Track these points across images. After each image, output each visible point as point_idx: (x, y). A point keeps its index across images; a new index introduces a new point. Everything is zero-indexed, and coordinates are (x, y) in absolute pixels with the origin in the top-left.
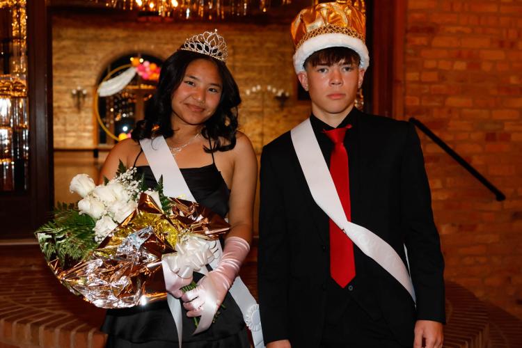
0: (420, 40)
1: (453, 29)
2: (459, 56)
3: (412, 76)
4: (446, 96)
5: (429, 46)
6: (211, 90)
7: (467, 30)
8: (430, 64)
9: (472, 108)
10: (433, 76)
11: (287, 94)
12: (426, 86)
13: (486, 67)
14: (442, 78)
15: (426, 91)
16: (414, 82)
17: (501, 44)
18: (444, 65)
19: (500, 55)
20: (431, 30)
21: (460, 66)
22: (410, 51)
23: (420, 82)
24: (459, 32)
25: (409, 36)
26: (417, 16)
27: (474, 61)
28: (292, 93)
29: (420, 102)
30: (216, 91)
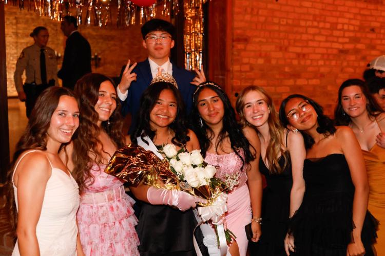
0: (240, 46)
1: (257, 40)
2: (260, 56)
3: (236, 68)
4: (254, 79)
5: (245, 50)
6: (171, 105)
7: (264, 40)
8: (245, 60)
9: (267, 86)
10: (247, 68)
11: (60, 55)
12: (244, 74)
13: (274, 62)
14: (252, 69)
15: (243, 77)
16: (237, 71)
17: (281, 49)
18: (252, 61)
19: (280, 55)
20: (246, 40)
21: (261, 61)
22: (235, 53)
23: (241, 71)
24: (260, 41)
25: (235, 43)
26: (239, 31)
27: (268, 59)
28: (63, 54)
29: (241, 83)
30: (174, 106)
